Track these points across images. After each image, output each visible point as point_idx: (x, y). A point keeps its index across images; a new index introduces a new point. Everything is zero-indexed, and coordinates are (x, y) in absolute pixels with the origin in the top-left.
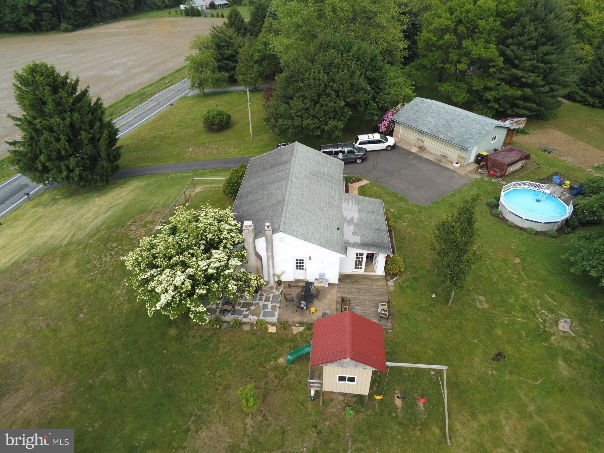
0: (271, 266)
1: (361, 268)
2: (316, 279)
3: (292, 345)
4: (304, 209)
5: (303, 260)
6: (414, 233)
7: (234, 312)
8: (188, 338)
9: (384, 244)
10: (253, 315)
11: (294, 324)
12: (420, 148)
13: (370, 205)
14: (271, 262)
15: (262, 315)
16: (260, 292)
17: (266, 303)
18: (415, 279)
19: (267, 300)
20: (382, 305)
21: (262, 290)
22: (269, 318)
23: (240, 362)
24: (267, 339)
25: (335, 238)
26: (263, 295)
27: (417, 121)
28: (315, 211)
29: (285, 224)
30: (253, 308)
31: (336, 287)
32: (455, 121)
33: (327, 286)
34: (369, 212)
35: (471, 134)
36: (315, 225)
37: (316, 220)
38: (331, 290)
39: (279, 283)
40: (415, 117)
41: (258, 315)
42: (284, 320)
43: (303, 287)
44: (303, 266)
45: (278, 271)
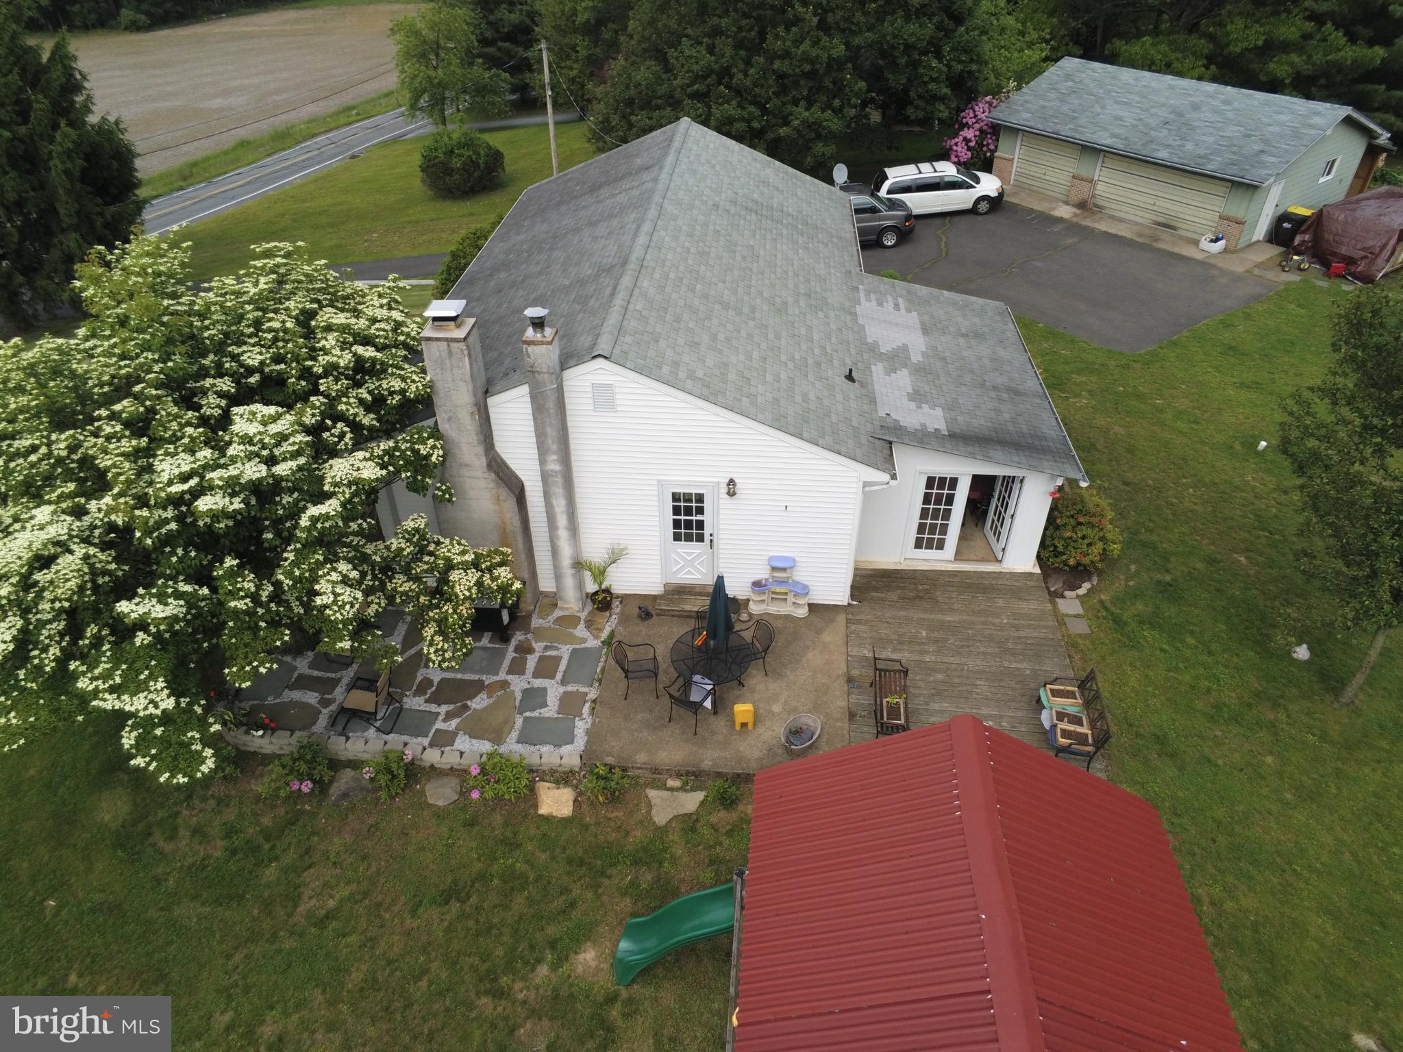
0: (562, 521)
1: (940, 546)
2: (757, 584)
3: (646, 877)
4: (706, 297)
5: (700, 498)
6: (1122, 431)
7: (397, 721)
8: (173, 835)
9: (1045, 439)
10: (473, 736)
11: (657, 777)
12: (1082, 205)
13: (965, 316)
14: (560, 505)
15: (514, 735)
16: (518, 637)
17: (538, 683)
18: (1169, 591)
19: (546, 668)
20: (1055, 693)
21: (526, 629)
22: (546, 749)
23: (390, 962)
24: (530, 847)
25: (840, 407)
26: (530, 651)
27: (1075, 118)
28: (753, 309)
29: (620, 329)
30: (479, 703)
31: (841, 618)
32: (1204, 109)
33: (802, 612)
34: (965, 336)
35: (1265, 141)
36: (755, 355)
37: (756, 338)
38: (819, 632)
39: (603, 601)
40: (1065, 109)
41: (497, 737)
42: (610, 760)
43: (699, 616)
44: (700, 525)
45: (594, 551)
